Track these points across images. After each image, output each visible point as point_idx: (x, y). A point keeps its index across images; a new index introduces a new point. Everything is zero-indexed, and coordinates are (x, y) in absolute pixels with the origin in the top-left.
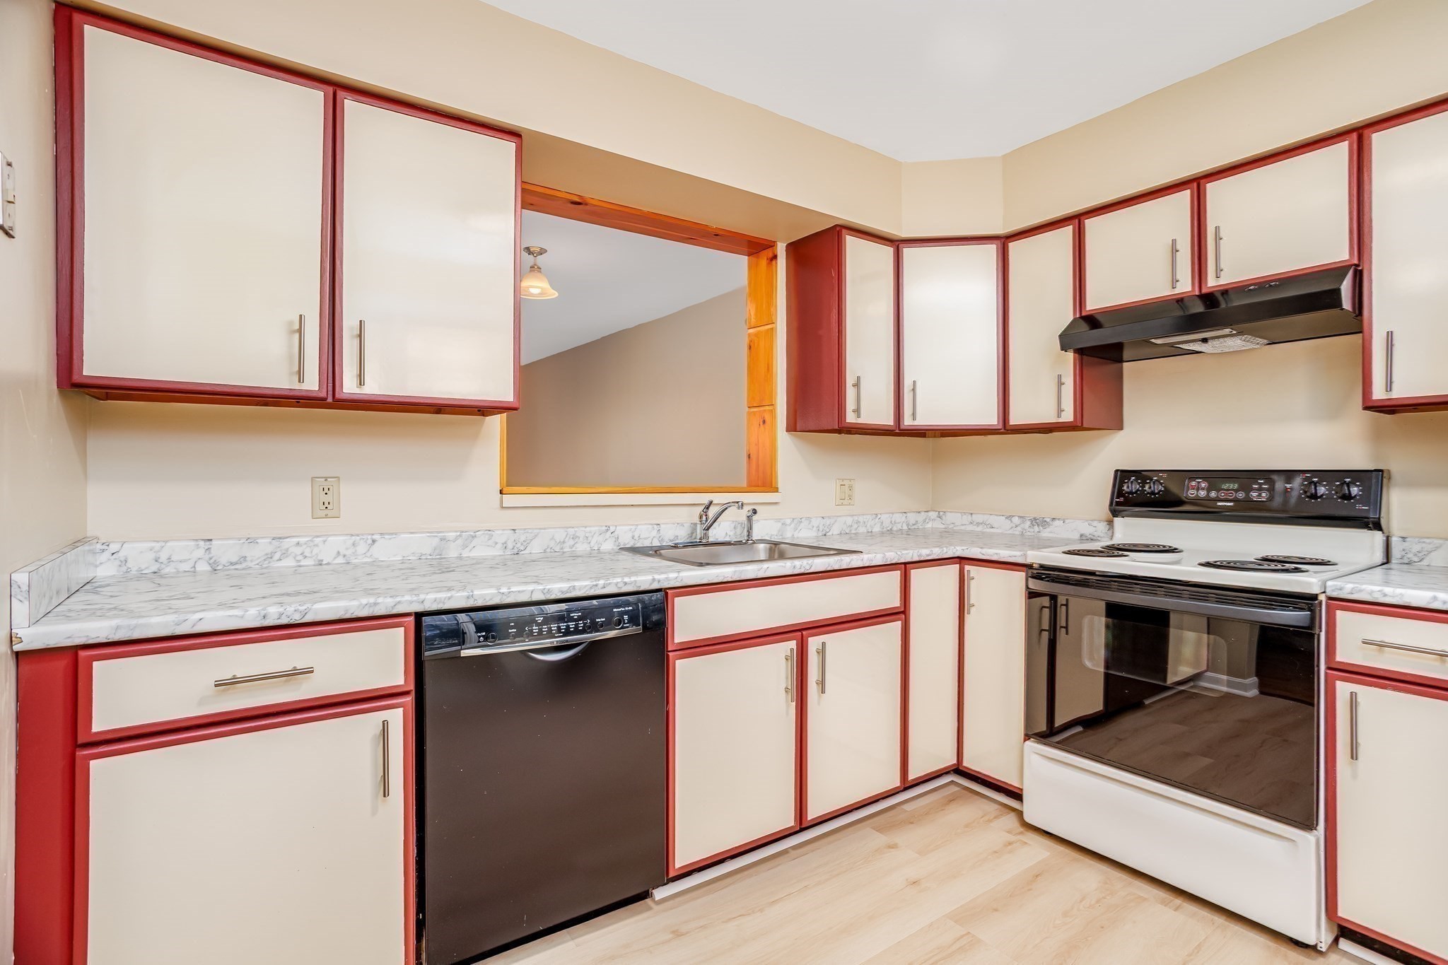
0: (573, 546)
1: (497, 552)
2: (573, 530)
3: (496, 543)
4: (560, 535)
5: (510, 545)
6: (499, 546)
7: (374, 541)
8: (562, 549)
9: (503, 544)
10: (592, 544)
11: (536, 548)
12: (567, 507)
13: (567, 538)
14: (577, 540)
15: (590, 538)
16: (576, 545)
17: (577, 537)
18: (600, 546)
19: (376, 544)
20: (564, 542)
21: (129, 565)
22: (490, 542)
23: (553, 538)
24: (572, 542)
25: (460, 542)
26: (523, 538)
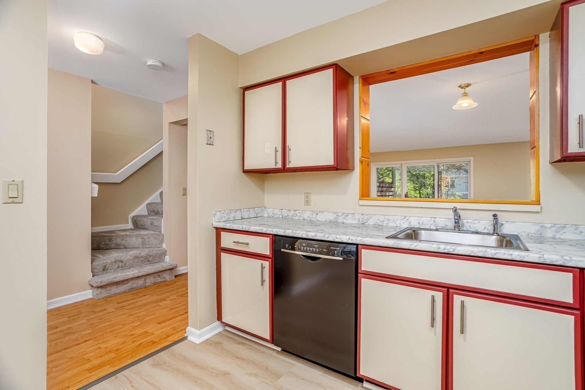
0: (388, 223)
1: (356, 222)
2: (387, 216)
3: (356, 219)
4: (382, 218)
5: (361, 220)
6: (357, 220)
7: (317, 214)
8: (383, 224)
9: (358, 219)
10: (397, 224)
11: (371, 222)
12: (387, 206)
13: (385, 220)
14: (389, 221)
15: (396, 221)
16: (389, 223)
17: (389, 220)
18: (401, 225)
19: (318, 215)
20: (383, 221)
21: (269, 214)
22: (353, 218)
23: (378, 219)
24: (387, 222)
25: (343, 217)
26: (366, 218)
